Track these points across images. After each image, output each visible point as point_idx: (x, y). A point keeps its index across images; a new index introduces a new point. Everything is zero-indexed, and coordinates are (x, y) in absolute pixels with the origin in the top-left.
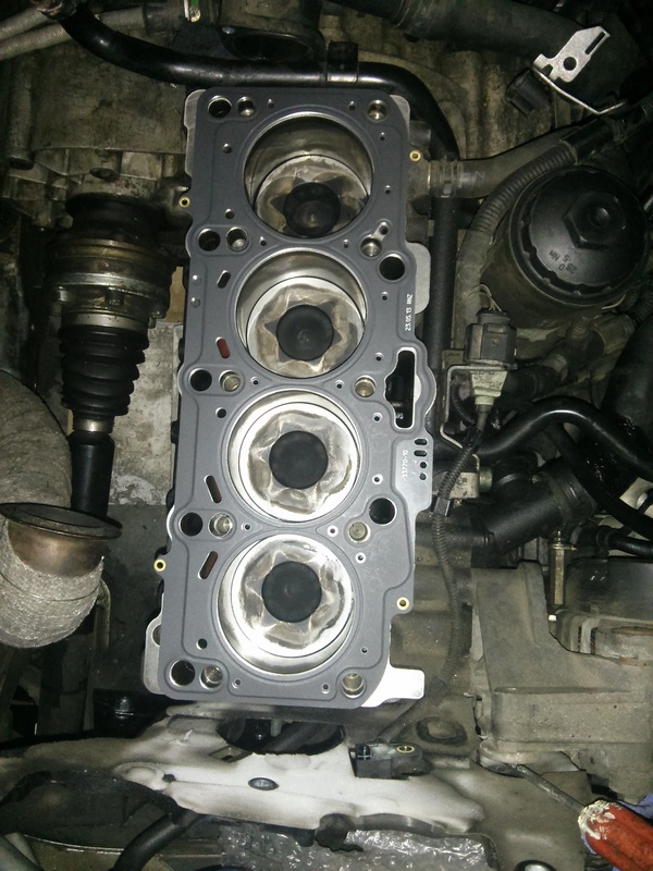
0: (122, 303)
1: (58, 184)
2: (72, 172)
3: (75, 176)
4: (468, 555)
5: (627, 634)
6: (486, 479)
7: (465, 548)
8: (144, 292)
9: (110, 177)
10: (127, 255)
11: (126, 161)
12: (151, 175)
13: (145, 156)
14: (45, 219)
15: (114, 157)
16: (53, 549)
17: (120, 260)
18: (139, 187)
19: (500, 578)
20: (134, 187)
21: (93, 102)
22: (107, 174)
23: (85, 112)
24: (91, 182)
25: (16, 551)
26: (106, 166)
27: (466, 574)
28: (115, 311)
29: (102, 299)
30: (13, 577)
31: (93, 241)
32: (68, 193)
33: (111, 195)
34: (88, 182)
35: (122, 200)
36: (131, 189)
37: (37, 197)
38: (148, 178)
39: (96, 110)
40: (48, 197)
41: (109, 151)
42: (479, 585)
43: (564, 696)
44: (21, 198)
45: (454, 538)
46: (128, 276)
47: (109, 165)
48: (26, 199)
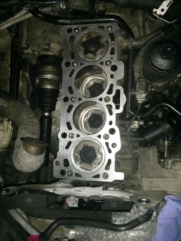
0: (52, 82)
1: (36, 53)
2: (39, 49)
3: (39, 50)
4: (138, 143)
5: (177, 163)
6: (142, 123)
7: (136, 141)
8: (57, 79)
9: (48, 50)
10: (53, 70)
11: (51, 46)
12: (58, 49)
13: (56, 44)
14: (34, 62)
15: (48, 45)
16: (33, 149)
17: (51, 71)
18: (56, 52)
19: (146, 149)
20: (54, 52)
21: (42, 31)
22: (47, 49)
23: (40, 34)
24: (44, 52)
25: (24, 149)
26: (46, 47)
27: (136, 148)
28: (50, 84)
29: (47, 81)
30: (23, 155)
31: (44, 67)
32: (38, 55)
33: (49, 55)
34: (43, 52)
35: (52, 56)
36: (53, 53)
37: (31, 57)
38: (57, 50)
39: (42, 33)
40: (34, 57)
41: (46, 43)
42: (140, 151)
43: (160, 179)
44: (27, 57)
45: (133, 139)
46: (53, 75)
47: (47, 47)
48: (29, 57)
